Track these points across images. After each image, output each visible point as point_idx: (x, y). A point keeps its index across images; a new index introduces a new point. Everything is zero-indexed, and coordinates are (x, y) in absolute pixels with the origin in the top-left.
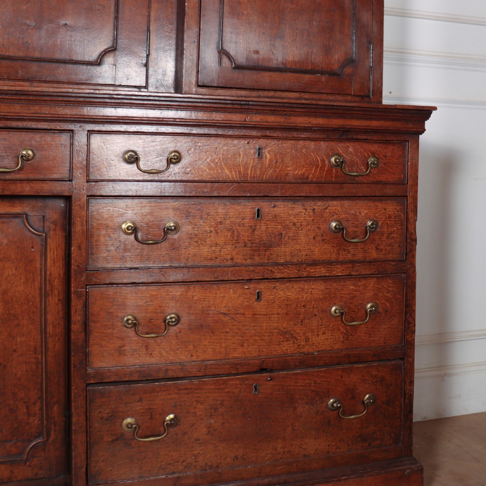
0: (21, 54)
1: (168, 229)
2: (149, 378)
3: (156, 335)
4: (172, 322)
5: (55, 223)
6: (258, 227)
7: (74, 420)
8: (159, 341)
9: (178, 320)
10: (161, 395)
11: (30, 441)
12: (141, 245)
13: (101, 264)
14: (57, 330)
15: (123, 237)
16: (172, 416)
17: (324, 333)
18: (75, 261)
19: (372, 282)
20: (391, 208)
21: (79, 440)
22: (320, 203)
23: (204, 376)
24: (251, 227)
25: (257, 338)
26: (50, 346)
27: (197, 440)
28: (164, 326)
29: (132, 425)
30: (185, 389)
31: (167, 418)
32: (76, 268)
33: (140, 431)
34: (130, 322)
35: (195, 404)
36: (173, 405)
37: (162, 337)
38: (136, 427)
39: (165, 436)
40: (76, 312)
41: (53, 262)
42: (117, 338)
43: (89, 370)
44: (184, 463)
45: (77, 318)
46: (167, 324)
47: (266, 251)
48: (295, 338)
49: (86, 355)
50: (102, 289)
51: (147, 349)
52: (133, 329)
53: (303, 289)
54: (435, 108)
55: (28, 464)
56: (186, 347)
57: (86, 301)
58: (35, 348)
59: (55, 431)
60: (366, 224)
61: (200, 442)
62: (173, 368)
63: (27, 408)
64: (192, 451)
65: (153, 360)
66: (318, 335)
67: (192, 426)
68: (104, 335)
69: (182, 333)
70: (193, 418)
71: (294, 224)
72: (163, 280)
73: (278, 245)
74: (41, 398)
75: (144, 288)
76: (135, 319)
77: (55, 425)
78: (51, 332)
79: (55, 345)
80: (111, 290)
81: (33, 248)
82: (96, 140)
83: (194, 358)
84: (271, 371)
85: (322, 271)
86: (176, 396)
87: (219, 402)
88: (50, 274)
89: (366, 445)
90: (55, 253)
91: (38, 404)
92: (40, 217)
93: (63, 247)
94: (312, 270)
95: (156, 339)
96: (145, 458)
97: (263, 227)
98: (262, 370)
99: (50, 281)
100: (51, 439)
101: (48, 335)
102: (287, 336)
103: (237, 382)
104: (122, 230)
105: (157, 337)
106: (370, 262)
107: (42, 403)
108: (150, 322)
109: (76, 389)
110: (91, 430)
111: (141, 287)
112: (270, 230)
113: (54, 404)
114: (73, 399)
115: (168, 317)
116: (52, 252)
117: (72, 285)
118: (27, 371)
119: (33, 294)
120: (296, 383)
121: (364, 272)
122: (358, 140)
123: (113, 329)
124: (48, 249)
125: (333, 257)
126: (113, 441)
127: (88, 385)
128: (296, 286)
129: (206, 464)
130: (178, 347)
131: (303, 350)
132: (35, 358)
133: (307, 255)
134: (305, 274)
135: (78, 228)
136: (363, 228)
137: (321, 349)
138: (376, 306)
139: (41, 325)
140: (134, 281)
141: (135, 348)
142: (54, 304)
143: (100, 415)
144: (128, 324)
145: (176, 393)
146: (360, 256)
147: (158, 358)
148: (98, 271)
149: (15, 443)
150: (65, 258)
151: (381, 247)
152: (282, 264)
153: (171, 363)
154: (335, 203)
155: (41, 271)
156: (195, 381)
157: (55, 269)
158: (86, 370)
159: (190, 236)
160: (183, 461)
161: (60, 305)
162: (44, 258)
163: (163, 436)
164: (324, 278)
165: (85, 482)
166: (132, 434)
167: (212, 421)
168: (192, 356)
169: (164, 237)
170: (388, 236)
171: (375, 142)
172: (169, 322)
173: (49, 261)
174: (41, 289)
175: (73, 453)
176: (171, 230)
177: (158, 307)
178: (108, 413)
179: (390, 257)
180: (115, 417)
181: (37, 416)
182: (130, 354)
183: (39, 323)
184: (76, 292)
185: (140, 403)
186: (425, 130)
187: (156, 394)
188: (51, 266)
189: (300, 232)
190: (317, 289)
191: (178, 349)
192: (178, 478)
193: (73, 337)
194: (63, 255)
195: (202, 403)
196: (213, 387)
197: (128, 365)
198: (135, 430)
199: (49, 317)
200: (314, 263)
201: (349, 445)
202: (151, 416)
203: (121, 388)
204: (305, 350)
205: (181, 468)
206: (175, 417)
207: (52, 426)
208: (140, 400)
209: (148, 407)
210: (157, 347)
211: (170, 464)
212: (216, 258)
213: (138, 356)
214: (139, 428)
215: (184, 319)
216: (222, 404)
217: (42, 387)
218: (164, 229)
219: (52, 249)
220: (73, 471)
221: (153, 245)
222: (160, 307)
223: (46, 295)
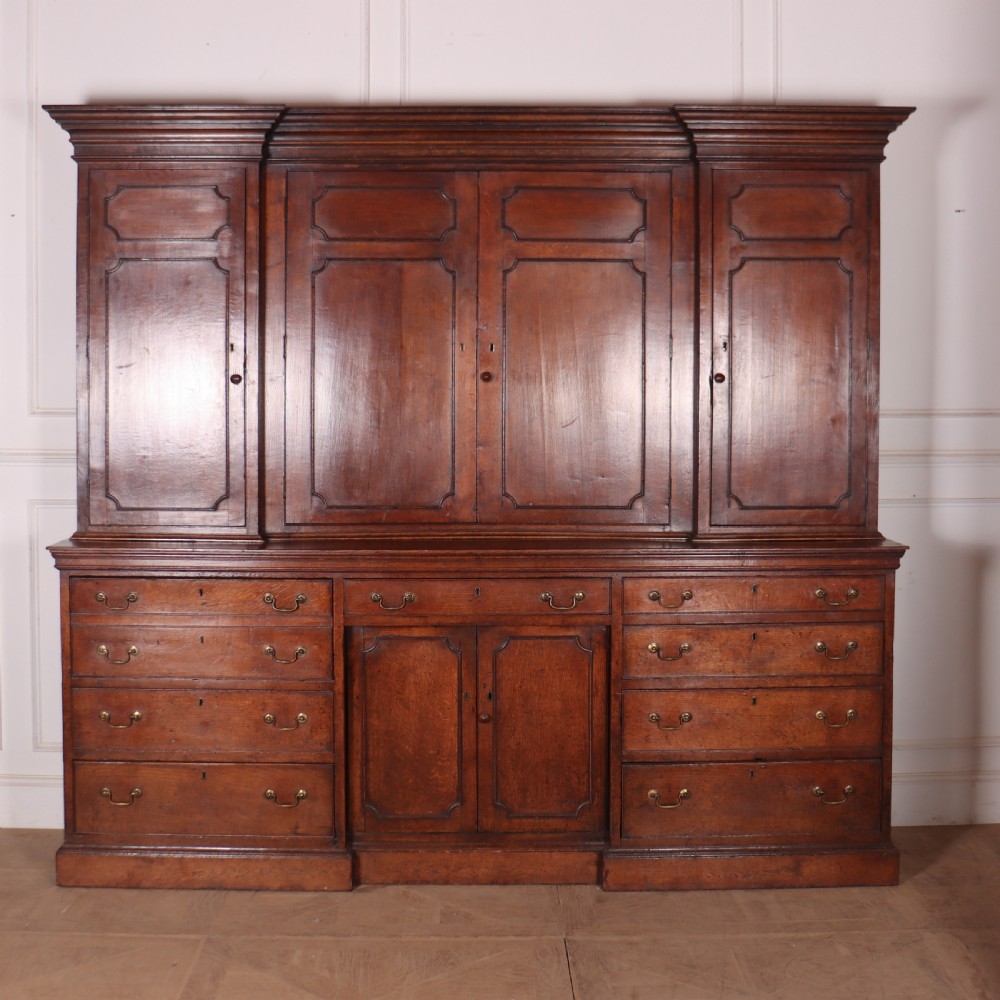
0: (569, 504)
1: (682, 649)
2: (668, 761)
3: (674, 729)
4: (686, 719)
5: (599, 643)
6: (754, 647)
7: (612, 789)
8: (676, 733)
9: (690, 718)
10: (677, 774)
11: (580, 803)
12: (662, 661)
13: (633, 675)
14: (601, 722)
15: (649, 655)
16: (685, 791)
17: (809, 733)
18: (614, 672)
19: (852, 693)
20: (870, 631)
21: (615, 803)
22: (806, 628)
23: (711, 761)
24: (748, 647)
25: (753, 734)
26: (596, 733)
27: (704, 811)
28: (680, 722)
29: (655, 795)
30: (696, 771)
31: (682, 792)
32: (614, 677)
35: (703, 783)
36: (686, 782)
37: (678, 730)
38: (657, 797)
39: (679, 806)
40: (614, 709)
42: (645, 729)
43: (624, 753)
44: (694, 828)
45: (615, 714)
46: (682, 721)
47: (760, 666)
48: (785, 735)
49: (622, 741)
50: (634, 693)
51: (666, 739)
52: (657, 723)
53: (791, 697)
54: (908, 548)
55: (578, 820)
56: (696, 738)
57: (622, 702)
58: (584, 735)
59: (598, 796)
60: (847, 644)
61: (707, 812)
62: (687, 754)
63: (578, 779)
64: (700, 819)
65: (671, 747)
66: (804, 734)
67: (701, 799)
68: (635, 727)
69: (693, 728)
70: (701, 794)
71: (784, 645)
72: (679, 687)
73: (771, 661)
74: (588, 772)
75: (665, 693)
76: (658, 716)
77: (598, 793)
78: (596, 724)
79: (599, 734)
80: (640, 694)
81: (583, 661)
82: (629, 584)
83: (703, 747)
84: (765, 761)
85: (809, 683)
86: (689, 775)
87: (722, 783)
88: (596, 680)
89: (847, 828)
90: (599, 665)
91: (586, 776)
92: (588, 638)
93: (605, 662)
94: (799, 682)
95: (674, 731)
96: (664, 821)
97: (758, 648)
98: (757, 760)
99: (595, 686)
100: (595, 803)
101: (594, 726)
102: (778, 734)
103: (737, 768)
104: (649, 650)
106: (850, 676)
107: (589, 776)
108: (669, 719)
109: (614, 766)
110: (624, 797)
111: (662, 693)
112: (764, 649)
113: (598, 776)
114: (611, 774)
115: (683, 716)
116: (597, 665)
117: (612, 689)
118: (578, 751)
119: (583, 695)
120: (785, 771)
121: (844, 684)
122: (839, 576)
123: (642, 723)
124: (594, 662)
125: (818, 671)
126: (640, 807)
127: (623, 763)
128: (786, 694)
129: (711, 830)
130: (690, 738)
131: (791, 746)
132: (585, 742)
133: (795, 669)
134: (793, 685)
135: (616, 648)
136: (844, 648)
137: (807, 745)
138: (856, 713)
139: (589, 718)
140: (658, 688)
141: (658, 737)
142: (598, 703)
143: (631, 786)
144: (653, 719)
145: (689, 773)
146: (840, 671)
147: (675, 746)
148: (631, 680)
149: (569, 804)
150: (607, 670)
151: (861, 664)
152: (773, 677)
153: (685, 750)
154: (819, 627)
155: (589, 678)
156: (704, 765)
157: (599, 677)
158: (622, 752)
159: (699, 654)
160: (694, 826)
161: (603, 703)
162: (591, 668)
164: (809, 688)
166: (655, 802)
167: (717, 797)
168: (701, 745)
169: (680, 655)
170: (867, 655)
171: (854, 577)
172: (684, 719)
173: (595, 671)
174: (589, 692)
175: (611, 814)
176: (686, 650)
177: (675, 708)
178: (637, 785)
179: (869, 672)
180: (643, 788)
181: (585, 785)
182: (654, 742)
183: (587, 716)
184: (614, 695)
185: (661, 779)
186: (899, 566)
187: (673, 773)
188: (596, 675)
189: (789, 651)
190: (804, 697)
191: (690, 740)
192: (689, 839)
193: (612, 727)
194: (605, 667)
195: (708, 783)
196: (717, 770)
198: (657, 799)
199: (594, 712)
200: (801, 677)
201: (831, 827)
202: (669, 789)
203: (647, 767)
204: (793, 746)
205: (692, 831)
206: (688, 791)
207: (596, 792)
208: (661, 777)
209: (666, 782)
210: (674, 737)
211: (683, 827)
212: (720, 671)
213: (660, 743)
214: (660, 798)
215: (696, 716)
216: (725, 784)
217: (589, 763)
218: (680, 649)
219: (597, 662)
220: (611, 827)
221: (672, 661)
222: (677, 707)
223: (593, 696)
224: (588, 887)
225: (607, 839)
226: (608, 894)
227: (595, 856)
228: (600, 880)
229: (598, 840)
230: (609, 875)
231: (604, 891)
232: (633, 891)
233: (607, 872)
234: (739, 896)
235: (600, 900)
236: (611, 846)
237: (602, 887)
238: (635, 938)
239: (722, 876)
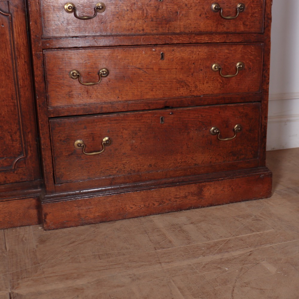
1: (97, 8)
2: (90, 113)
3: (93, 84)
4: (104, 74)
5: (17, 6)
6: (160, 7)
7: (42, 142)
8: (96, 88)
9: (108, 73)
10: (99, 124)
11: (15, 158)
12: (79, 20)
14: (26, 83)
15: (66, 14)
16: (107, 138)
17: (207, 83)
18: (34, 32)
19: (240, 48)
21: (46, 155)
23: (127, 111)
24: (156, 7)
25: (162, 85)
26: (22, 94)
27: (124, 154)
28: (98, 77)
29: (81, 144)
30: (115, 120)
31: (104, 140)
32: (34, 37)
33: (86, 149)
34: (75, 74)
35: (122, 130)
36: (107, 131)
37: (97, 85)
38: (83, 146)
39: (103, 152)
40: (37, 68)
41: (18, 35)
42: (67, 86)
43: (50, 108)
44: (116, 169)
45: (38, 72)
46: (100, 76)
47: (166, 24)
48: (188, 85)
49: (47, 98)
50: (54, 52)
51: (88, 93)
52: (78, 79)
53: (193, 52)
55: (15, 172)
56: (114, 91)
57: (44, 61)
58: (12, 96)
59: (31, 150)
60: (236, 6)
61: (126, 155)
62: (106, 106)
63: (11, 136)
64: (121, 161)
65: (92, 101)
66: (203, 84)
67: (121, 145)
68: (58, 84)
69: (111, 82)
70: (121, 140)
71: (186, 5)
72: (96, 45)
73: (176, 20)
74: (19, 129)
75: (83, 50)
76: (78, 72)
77: (30, 147)
78: (22, 85)
79: (26, 93)
80: (60, 53)
81: (3, 25)
83: (120, 99)
84: (172, 108)
85: (206, 39)
86: (109, 125)
87: (138, 129)
88: (17, 43)
89: (236, 158)
90: (19, 28)
91: (18, 133)
92: (5, 2)
93: (25, 24)
94: (199, 39)
95: (93, 86)
96: (91, 166)
97: (164, 7)
98: (166, 107)
99: (17, 48)
100: (29, 156)
101: (20, 86)
102: (182, 84)
103: (149, 115)
104: (65, 9)
105: (94, 84)
106: (239, 34)
107: (20, 132)
108: (89, 75)
109: (42, 121)
110: (54, 148)
111: (80, 50)
112: (169, 9)
113: (28, 133)
114: (40, 128)
115: (101, 71)
116: (17, 28)
117: (33, 50)
118: (8, 111)
119: (7, 58)
120: (189, 116)
121: (234, 40)
123: (64, 80)
124: (14, 26)
125: (214, 29)
126: (69, 155)
127: (50, 118)
128: (188, 49)
129: (131, 169)
130: (108, 91)
131: (193, 94)
132: (13, 102)
133: (195, 27)
134: (194, 41)
136: (234, 9)
137: (205, 93)
138: (242, 64)
139: (14, 79)
140: (76, 46)
141: (80, 93)
142: (22, 63)
143: (59, 138)
144: (74, 76)
145: (109, 123)
146: (232, 29)
147: (95, 99)
148: (51, 40)
149: (5, 159)
150: (27, 32)
151: (247, 23)
152: (178, 34)
153: (105, 102)
155: (10, 41)
156: (122, 115)
157: (20, 40)
158: (48, 108)
159: (113, 14)
160: (116, 168)
161: (26, 65)
162: (11, 32)
163: (102, 151)
164: (207, 44)
165: (53, 182)
166: (81, 150)
167: (134, 141)
168: (118, 97)
169: (95, 14)
170: (252, 15)
172: (102, 74)
173: (15, 34)
174: (11, 54)
175: (44, 163)
176: (100, 9)
177: (93, 64)
178: (64, 137)
179: (253, 30)
180: (70, 139)
181: (18, 141)
182: (77, 97)
183: (13, 78)
184: (36, 55)
185: (85, 130)
187: (96, 124)
188: (17, 38)
189: (190, 11)
190: (202, 52)
191: (109, 93)
192: (113, 178)
193: (36, 86)
194: (25, 29)
195: (126, 130)
196: (133, 119)
197: (76, 104)
198: (83, 148)
199: (19, 73)
200: (200, 34)
201: (224, 158)
202: (93, 138)
203: (72, 120)
204: (195, 94)
205: (115, 172)
206: (109, 139)
207: (29, 147)
208: (85, 128)
209: (90, 133)
210: (94, 92)
211: (107, 170)
212: (132, 29)
213: (82, 98)
214: (86, 146)
215: (112, 72)
216: (140, 130)
217: (19, 122)
218: (95, 9)
219: (17, 25)
220: (45, 175)
221: (88, 20)
222: (95, 64)
223: (16, 58)
224: (31, 227)
225: (43, 186)
226: (49, 232)
227: (34, 201)
228: (41, 221)
229: (36, 187)
230: (48, 217)
231: (45, 230)
232: (70, 227)
233: (46, 215)
234: (159, 221)
235: (42, 241)
236: (46, 192)
237: (43, 227)
238: (80, 283)
239: (142, 206)
